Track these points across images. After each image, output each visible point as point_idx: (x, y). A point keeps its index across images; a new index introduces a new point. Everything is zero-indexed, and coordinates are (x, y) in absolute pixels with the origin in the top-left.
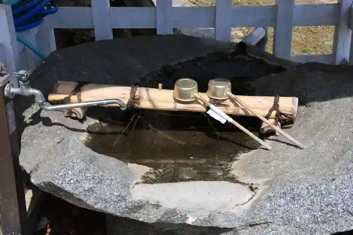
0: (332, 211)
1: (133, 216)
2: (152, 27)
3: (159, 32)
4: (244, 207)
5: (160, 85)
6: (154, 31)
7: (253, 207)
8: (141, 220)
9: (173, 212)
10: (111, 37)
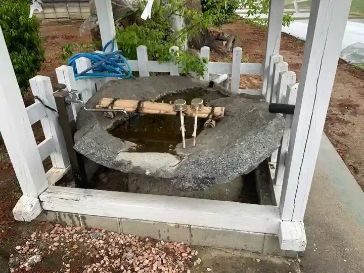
0: (216, 173)
1: (118, 169)
2: (168, 71)
3: (171, 74)
4: (173, 168)
5: (163, 101)
6: (169, 74)
7: (178, 168)
8: (121, 171)
9: (138, 168)
10: (149, 75)
